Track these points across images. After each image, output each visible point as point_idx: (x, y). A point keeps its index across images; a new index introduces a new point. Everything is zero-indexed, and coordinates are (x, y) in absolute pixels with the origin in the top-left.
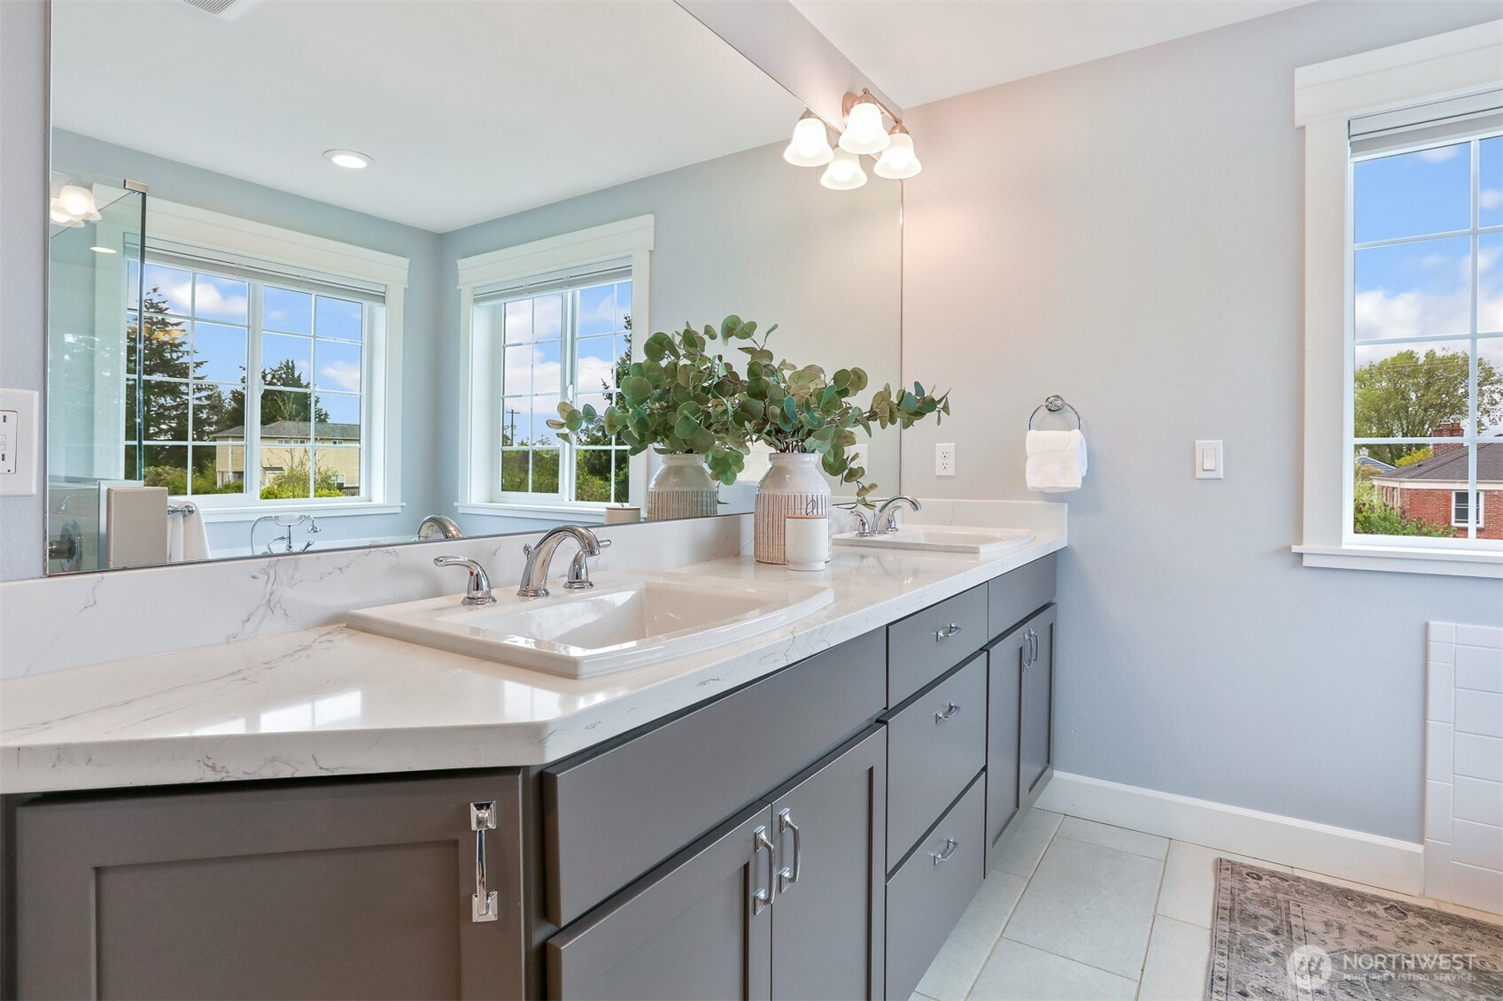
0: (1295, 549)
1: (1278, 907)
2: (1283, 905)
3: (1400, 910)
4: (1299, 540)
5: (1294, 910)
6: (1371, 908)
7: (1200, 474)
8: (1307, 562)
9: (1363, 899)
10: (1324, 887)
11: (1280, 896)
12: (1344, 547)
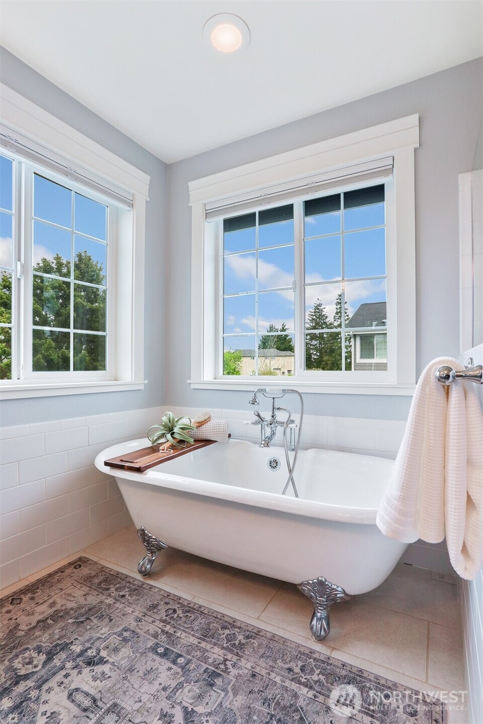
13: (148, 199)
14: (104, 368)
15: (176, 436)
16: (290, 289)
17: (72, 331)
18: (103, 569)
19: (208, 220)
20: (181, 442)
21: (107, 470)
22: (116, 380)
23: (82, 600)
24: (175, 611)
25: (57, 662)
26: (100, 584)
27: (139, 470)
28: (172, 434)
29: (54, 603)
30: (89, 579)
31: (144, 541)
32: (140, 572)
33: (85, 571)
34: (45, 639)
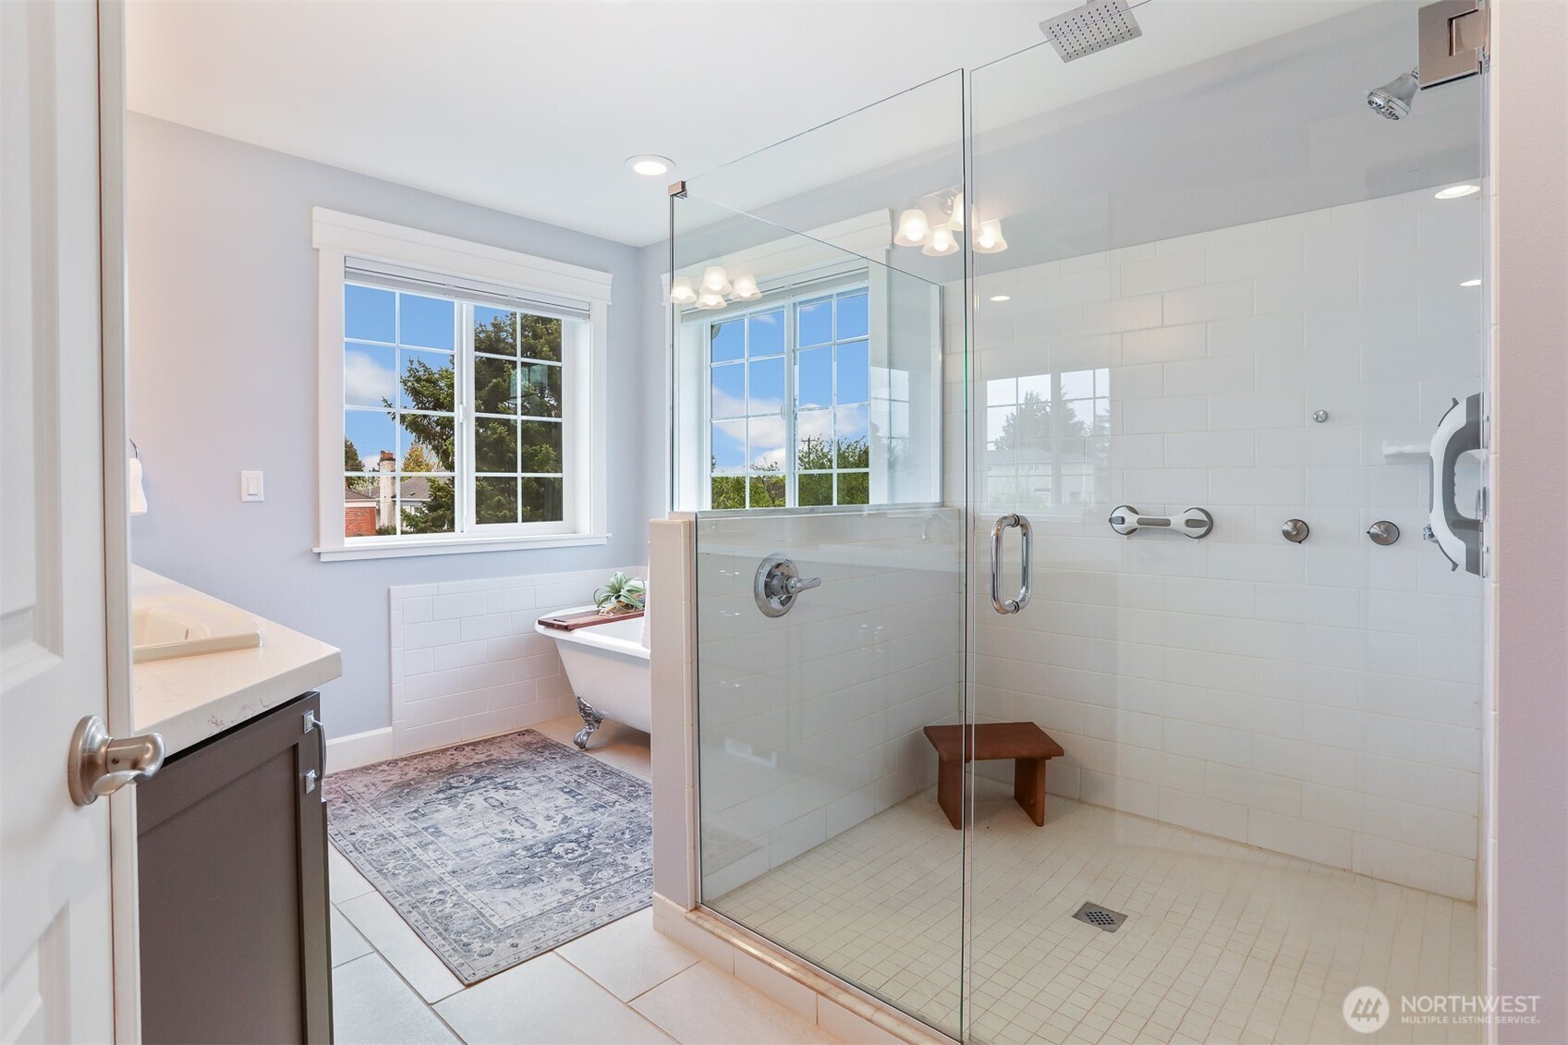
0: (316, 550)
1: (337, 791)
2: (338, 789)
3: (394, 763)
4: (318, 544)
5: (345, 788)
6: (380, 768)
7: (245, 498)
8: (323, 558)
9: (374, 767)
10: (354, 771)
11: (333, 786)
12: (346, 545)
13: (610, 304)
14: (561, 519)
15: (622, 599)
16: (778, 414)
17: (519, 475)
18: (545, 740)
19: (685, 324)
20: (627, 606)
21: (541, 629)
22: (575, 533)
23: (515, 756)
24: (596, 772)
25: (482, 784)
26: (536, 748)
27: (567, 628)
28: (618, 597)
29: (491, 755)
30: (529, 744)
31: (581, 709)
32: (576, 743)
33: (527, 738)
34: (477, 773)
